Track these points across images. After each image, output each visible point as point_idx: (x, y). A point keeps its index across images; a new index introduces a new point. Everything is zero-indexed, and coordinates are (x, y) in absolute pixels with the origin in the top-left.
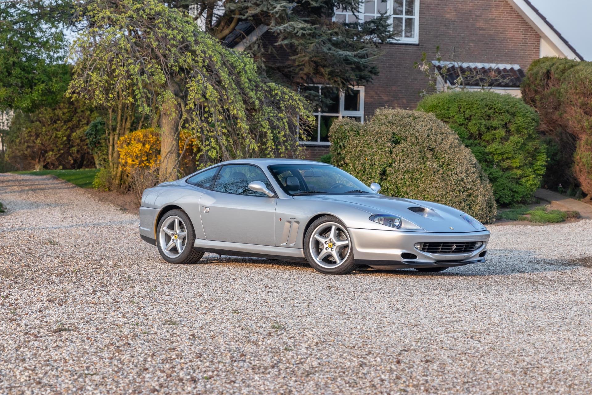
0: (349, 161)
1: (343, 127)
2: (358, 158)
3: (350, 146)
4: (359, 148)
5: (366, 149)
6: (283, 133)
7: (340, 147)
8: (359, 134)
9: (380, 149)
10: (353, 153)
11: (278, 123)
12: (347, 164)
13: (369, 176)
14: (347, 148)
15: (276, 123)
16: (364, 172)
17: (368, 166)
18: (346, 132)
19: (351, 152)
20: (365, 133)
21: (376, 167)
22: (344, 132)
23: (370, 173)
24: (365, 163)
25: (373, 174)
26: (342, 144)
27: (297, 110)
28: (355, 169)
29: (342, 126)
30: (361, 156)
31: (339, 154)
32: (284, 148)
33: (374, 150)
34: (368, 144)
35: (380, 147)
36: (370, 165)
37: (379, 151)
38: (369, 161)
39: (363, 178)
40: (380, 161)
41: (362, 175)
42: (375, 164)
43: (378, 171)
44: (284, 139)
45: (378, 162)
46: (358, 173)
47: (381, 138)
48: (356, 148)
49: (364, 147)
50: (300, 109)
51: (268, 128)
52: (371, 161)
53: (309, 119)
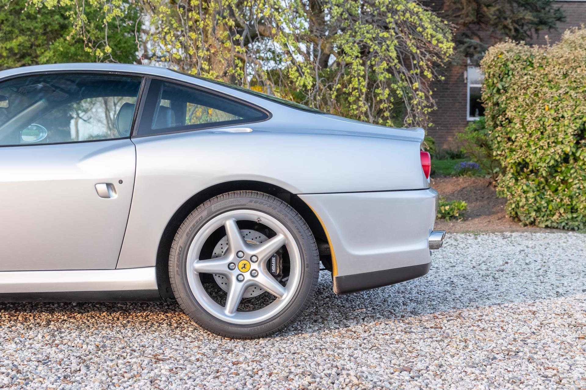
0: (514, 114)
1: (502, 56)
2: (530, 107)
3: (516, 87)
4: (532, 89)
5: (545, 89)
6: (384, 65)
7: (498, 91)
8: (531, 64)
9: (575, 89)
10: (520, 99)
11: (376, 47)
12: (510, 121)
13: (552, 139)
14: (511, 91)
15: (374, 47)
16: (542, 133)
17: (549, 121)
18: (509, 63)
19: (517, 98)
20: (545, 61)
21: (566, 122)
22: (505, 65)
23: (555, 135)
24: (544, 116)
25: (561, 136)
26: (500, 87)
27: (419, 29)
28: (524, 127)
29: (502, 53)
30: (536, 103)
31: (497, 104)
32: (387, 91)
33: (561, 91)
34: (549, 82)
35: (574, 85)
36: (554, 119)
37: (572, 93)
38: (552, 112)
39: (541, 143)
40: (573, 111)
41: (539, 139)
42: (563, 117)
43: (570, 130)
44: (388, 76)
45: (570, 113)
46: (531, 135)
47: (575, 68)
48: (526, 89)
49: (542, 86)
50: (424, 29)
51: (357, 57)
52: (557, 111)
53: (440, 45)
